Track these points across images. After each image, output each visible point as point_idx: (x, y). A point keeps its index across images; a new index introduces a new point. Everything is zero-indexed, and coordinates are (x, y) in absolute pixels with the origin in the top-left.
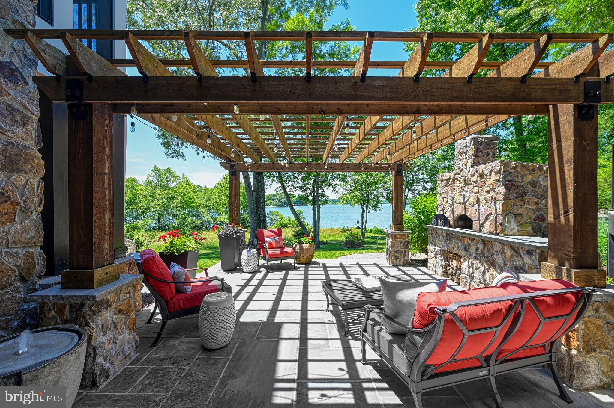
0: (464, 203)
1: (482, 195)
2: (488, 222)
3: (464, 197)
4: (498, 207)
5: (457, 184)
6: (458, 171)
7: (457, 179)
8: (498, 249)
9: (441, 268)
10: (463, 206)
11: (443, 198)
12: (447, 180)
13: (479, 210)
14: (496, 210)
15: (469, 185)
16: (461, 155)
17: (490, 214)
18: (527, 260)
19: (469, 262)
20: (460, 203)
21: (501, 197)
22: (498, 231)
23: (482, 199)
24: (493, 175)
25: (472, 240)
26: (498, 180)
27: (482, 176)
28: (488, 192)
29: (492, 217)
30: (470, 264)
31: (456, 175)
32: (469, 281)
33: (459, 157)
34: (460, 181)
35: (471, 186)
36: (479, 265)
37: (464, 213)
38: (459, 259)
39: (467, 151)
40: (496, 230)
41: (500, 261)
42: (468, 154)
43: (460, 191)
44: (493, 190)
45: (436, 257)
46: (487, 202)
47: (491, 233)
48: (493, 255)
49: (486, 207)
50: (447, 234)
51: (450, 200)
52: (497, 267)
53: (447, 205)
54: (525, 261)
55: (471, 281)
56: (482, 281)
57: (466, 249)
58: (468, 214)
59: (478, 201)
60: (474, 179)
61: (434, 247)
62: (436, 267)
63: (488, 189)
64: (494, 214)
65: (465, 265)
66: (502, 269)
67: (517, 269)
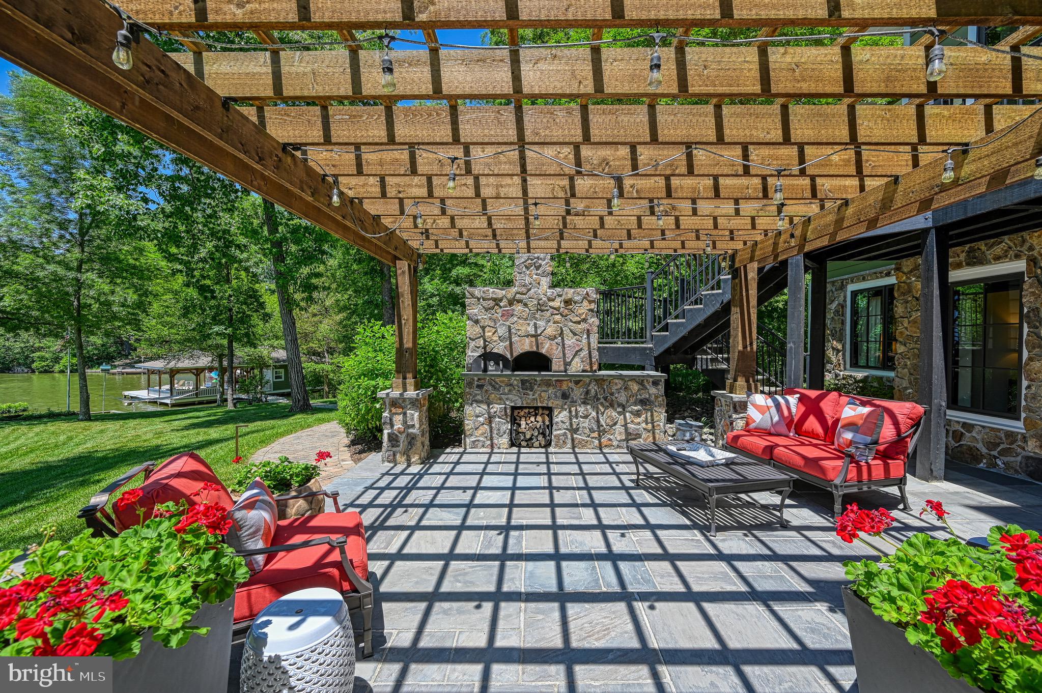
0: (536, 336)
1: (566, 326)
2: (577, 359)
3: (536, 328)
4: (591, 340)
5: (518, 308)
6: (524, 290)
7: (519, 301)
8: (619, 386)
9: (506, 436)
10: (533, 339)
11: (483, 328)
12: (497, 301)
13: (563, 345)
14: (589, 344)
15: (542, 311)
16: (527, 268)
17: (581, 350)
18: (653, 390)
19: (570, 412)
20: (527, 336)
21: (596, 329)
22: (594, 368)
23: (566, 331)
24: (585, 303)
25: (577, 383)
26: (591, 310)
27: (568, 302)
28: (579, 323)
29: (585, 353)
30: (574, 413)
31: (518, 296)
32: (569, 436)
33: (524, 269)
34: (526, 305)
35: (548, 314)
36: (590, 411)
37: (535, 349)
38: (547, 412)
39: (540, 266)
40: (591, 367)
41: (622, 398)
42: (541, 269)
43: (526, 319)
44: (585, 320)
45: (490, 422)
46: (575, 334)
47: (583, 371)
48: (612, 394)
49: (574, 340)
50: (523, 382)
51: (502, 331)
52: (616, 406)
53: (495, 338)
54: (651, 392)
55: (572, 436)
56: (595, 428)
57: (565, 396)
58: (543, 351)
59: (561, 334)
60: (557, 303)
61: (485, 407)
62: (491, 439)
63: (578, 319)
64: (586, 348)
65: (561, 417)
66: (624, 407)
67: (643, 402)
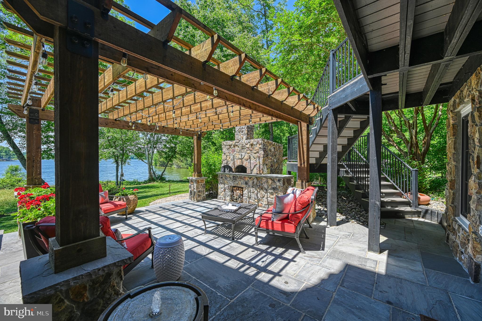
0: (241, 159)
1: (252, 155)
2: (255, 169)
3: (241, 156)
4: (260, 161)
5: (236, 148)
6: (238, 141)
7: (237, 146)
8: (265, 181)
9: (229, 197)
10: (241, 160)
11: (227, 156)
12: (230, 146)
13: (250, 163)
14: (259, 162)
15: (244, 149)
16: (239, 132)
17: (257, 165)
18: (278, 184)
19: (248, 190)
20: (239, 159)
21: (262, 156)
22: (261, 173)
23: (252, 157)
24: (258, 145)
25: (250, 178)
26: (260, 148)
27: (252, 145)
28: (255, 153)
29: (258, 166)
30: (249, 191)
31: (236, 143)
32: (248, 200)
33: (238, 133)
34: (238, 147)
35: (246, 150)
36: (254, 190)
37: (241, 164)
38: (242, 189)
39: (243, 131)
40: (260, 172)
41: (266, 186)
42: (243, 132)
43: (239, 152)
44: (258, 152)
45: (225, 191)
46: (255, 158)
47: (257, 174)
48: (262, 184)
49: (254, 161)
50: (234, 177)
51: (231, 157)
52: (264, 189)
53: (230, 160)
54: (277, 184)
55: (249, 200)
56: (256, 198)
57: (246, 183)
58: (244, 165)
59: (250, 158)
60: (248, 146)
61: (223, 185)
62: (225, 197)
63: (255, 152)
64: (258, 164)
65: (245, 192)
66: (267, 190)
67: (274, 189)
